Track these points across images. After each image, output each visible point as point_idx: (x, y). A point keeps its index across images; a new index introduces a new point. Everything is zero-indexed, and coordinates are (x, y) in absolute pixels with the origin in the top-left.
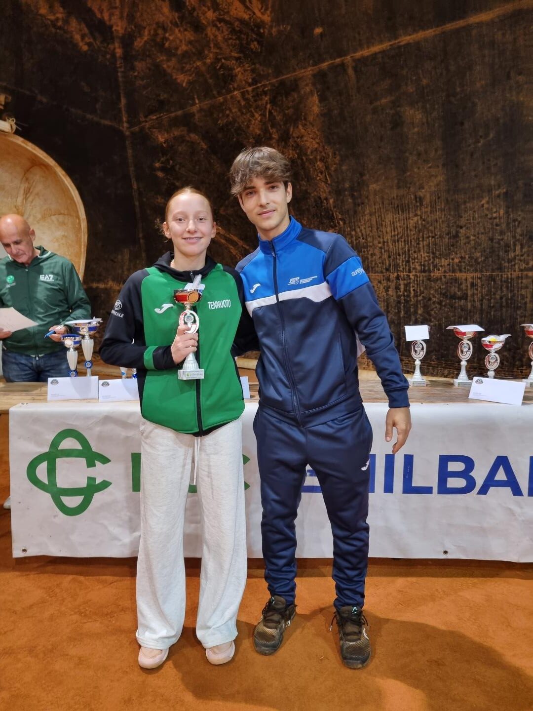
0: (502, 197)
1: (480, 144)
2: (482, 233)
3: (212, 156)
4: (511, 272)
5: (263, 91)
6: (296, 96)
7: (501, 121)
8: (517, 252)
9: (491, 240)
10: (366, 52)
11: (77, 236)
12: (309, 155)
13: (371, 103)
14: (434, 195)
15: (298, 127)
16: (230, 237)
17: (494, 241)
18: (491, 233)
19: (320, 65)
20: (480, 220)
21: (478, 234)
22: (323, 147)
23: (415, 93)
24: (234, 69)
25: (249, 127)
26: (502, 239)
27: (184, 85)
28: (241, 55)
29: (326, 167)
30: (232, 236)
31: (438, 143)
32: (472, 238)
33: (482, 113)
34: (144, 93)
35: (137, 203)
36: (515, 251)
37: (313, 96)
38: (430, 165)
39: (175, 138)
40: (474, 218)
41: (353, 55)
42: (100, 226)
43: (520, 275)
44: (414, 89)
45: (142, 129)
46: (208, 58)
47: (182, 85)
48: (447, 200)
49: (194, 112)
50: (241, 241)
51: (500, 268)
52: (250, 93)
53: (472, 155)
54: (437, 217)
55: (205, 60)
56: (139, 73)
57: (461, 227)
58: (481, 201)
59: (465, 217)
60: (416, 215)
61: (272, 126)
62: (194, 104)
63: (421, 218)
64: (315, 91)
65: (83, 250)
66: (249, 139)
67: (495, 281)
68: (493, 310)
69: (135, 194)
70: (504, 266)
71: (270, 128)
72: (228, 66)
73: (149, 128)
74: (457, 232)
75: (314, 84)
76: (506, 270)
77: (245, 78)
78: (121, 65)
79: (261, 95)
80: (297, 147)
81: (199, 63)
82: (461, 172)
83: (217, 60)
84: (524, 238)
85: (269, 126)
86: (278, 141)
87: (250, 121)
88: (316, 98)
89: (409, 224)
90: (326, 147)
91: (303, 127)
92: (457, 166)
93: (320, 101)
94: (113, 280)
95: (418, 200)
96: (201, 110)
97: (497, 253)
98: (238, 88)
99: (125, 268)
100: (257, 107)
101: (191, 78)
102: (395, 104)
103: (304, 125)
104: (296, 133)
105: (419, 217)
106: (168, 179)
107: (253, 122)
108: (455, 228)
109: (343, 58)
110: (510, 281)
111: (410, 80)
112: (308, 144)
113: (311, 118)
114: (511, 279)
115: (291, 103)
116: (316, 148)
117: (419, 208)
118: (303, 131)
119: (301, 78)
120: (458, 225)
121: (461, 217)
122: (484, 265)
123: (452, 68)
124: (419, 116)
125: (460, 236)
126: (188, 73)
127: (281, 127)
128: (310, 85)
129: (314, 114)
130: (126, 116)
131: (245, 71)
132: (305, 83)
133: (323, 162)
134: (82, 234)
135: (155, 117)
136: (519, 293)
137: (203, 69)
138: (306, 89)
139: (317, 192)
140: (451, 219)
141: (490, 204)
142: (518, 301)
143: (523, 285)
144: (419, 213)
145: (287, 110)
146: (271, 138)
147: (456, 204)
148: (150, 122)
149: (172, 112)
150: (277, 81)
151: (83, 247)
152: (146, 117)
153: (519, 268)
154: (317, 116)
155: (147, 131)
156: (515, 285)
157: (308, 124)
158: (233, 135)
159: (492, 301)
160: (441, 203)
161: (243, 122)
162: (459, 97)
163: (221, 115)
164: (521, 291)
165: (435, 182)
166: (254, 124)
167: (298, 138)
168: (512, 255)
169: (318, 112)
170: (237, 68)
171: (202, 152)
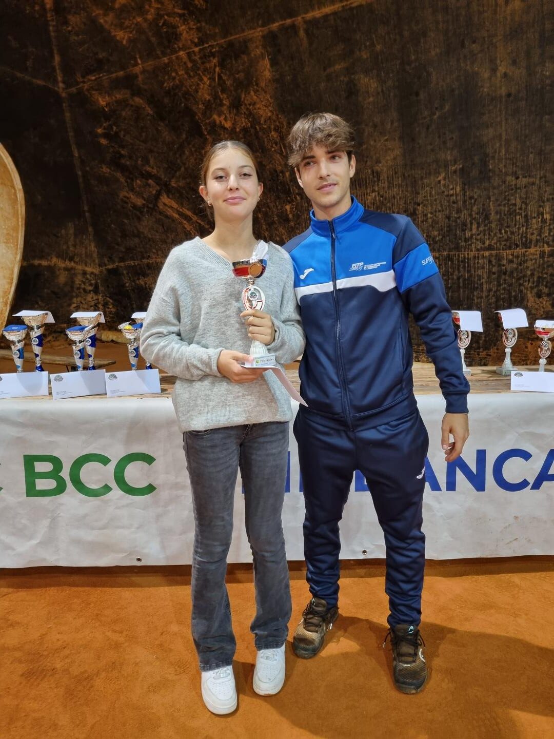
0: (458, 173)
1: (435, 117)
2: (439, 211)
3: (159, 123)
4: (468, 251)
5: (211, 52)
6: (246, 59)
7: (457, 92)
8: (474, 231)
9: (448, 218)
10: (317, 13)
11: (13, 208)
12: (262, 124)
13: (325, 70)
14: (391, 170)
15: (249, 93)
16: (184, 212)
17: (451, 219)
18: (448, 211)
19: (269, 27)
20: (437, 197)
21: (436, 211)
22: (277, 115)
23: (369, 60)
24: (178, 27)
25: (197, 92)
26: (459, 218)
27: (124, 42)
28: (186, 12)
29: (280, 137)
30: (186, 210)
31: (394, 114)
32: (429, 215)
33: (437, 84)
34: (81, 50)
35: (80, 173)
36: (471, 230)
37: (263, 59)
38: (386, 138)
39: (117, 102)
40: (430, 193)
41: (304, 16)
42: (39, 197)
43: (476, 255)
44: (368, 55)
45: (80, 92)
46: (149, 13)
47: (122, 42)
48: (404, 175)
49: (136, 74)
50: (195, 216)
51: (457, 248)
52: (197, 54)
53: (428, 128)
54: (395, 193)
55: (145, 16)
56: (73, 28)
57: (419, 205)
58: (437, 178)
59: (422, 194)
60: (374, 191)
61: (223, 91)
62: (136, 64)
63: (379, 194)
64: (266, 54)
65: (20, 224)
66: (198, 105)
67: (452, 262)
68: (451, 290)
69: (77, 163)
70: (461, 246)
71: (220, 93)
72: (171, 23)
73: (88, 90)
74: (415, 210)
75: (264, 47)
76: (463, 250)
77: (192, 37)
78: (52, 18)
79: (209, 57)
80: (250, 114)
81: (139, 19)
82: (418, 146)
83: (159, 16)
84: (480, 217)
85: (219, 91)
86: (229, 107)
87: (198, 85)
88: (267, 62)
89: (367, 200)
90: (280, 116)
91: (255, 93)
92: (413, 140)
93: (272, 66)
94: (58, 257)
95: (375, 174)
96: (144, 71)
97: (454, 232)
98: (184, 48)
99: (70, 243)
100: (206, 70)
101: (131, 35)
102: (349, 71)
103: (256, 91)
104: (247, 100)
105: (377, 193)
106: (112, 147)
107: (202, 86)
108: (413, 205)
109: (294, 19)
110: (466, 261)
111: (363, 46)
112: (261, 112)
113: (263, 84)
114: (468, 259)
115: (241, 67)
116: (270, 117)
117: (376, 183)
118: (255, 97)
119: (251, 40)
120: (416, 202)
121: (419, 194)
122: (441, 244)
123: (406, 34)
124: (374, 85)
125: (417, 212)
126: (128, 30)
127: (231, 93)
128: (260, 47)
129: (266, 80)
130: (61, 75)
131: (190, 29)
132: (255, 45)
133: (277, 132)
134: (19, 205)
135: (93, 78)
136: (476, 273)
137: (145, 25)
138: (256, 51)
139: (272, 164)
140: (408, 195)
141: (447, 180)
142: (475, 282)
143: (479, 265)
144: (376, 189)
145: (237, 74)
146: (222, 105)
147: (413, 180)
148: (88, 83)
149: (112, 73)
150: (225, 42)
151: (20, 220)
152: (83, 77)
153: (475, 247)
154: (270, 81)
155: (86, 93)
156: (472, 265)
157: (260, 89)
158: (181, 100)
159: (450, 281)
160: (398, 178)
161: (191, 86)
162: (413, 65)
163: (166, 77)
164: (478, 271)
165: (392, 157)
166: (203, 89)
167: (250, 105)
168: (468, 234)
169: (270, 77)
170: (181, 26)
171: (148, 118)
